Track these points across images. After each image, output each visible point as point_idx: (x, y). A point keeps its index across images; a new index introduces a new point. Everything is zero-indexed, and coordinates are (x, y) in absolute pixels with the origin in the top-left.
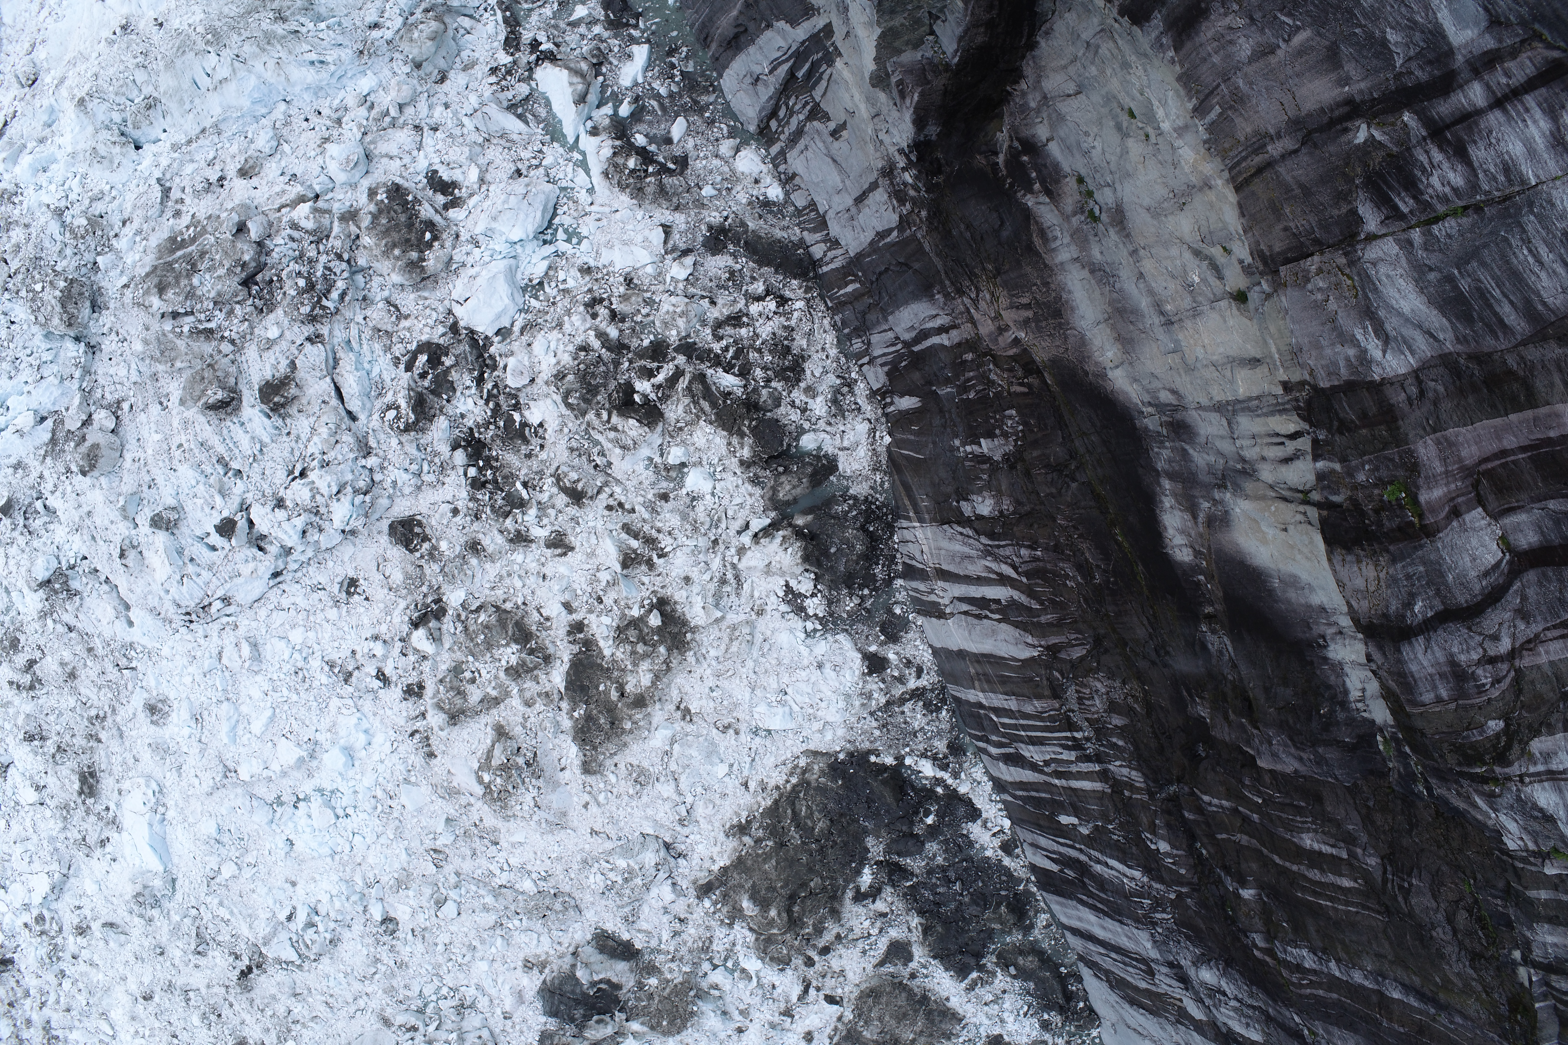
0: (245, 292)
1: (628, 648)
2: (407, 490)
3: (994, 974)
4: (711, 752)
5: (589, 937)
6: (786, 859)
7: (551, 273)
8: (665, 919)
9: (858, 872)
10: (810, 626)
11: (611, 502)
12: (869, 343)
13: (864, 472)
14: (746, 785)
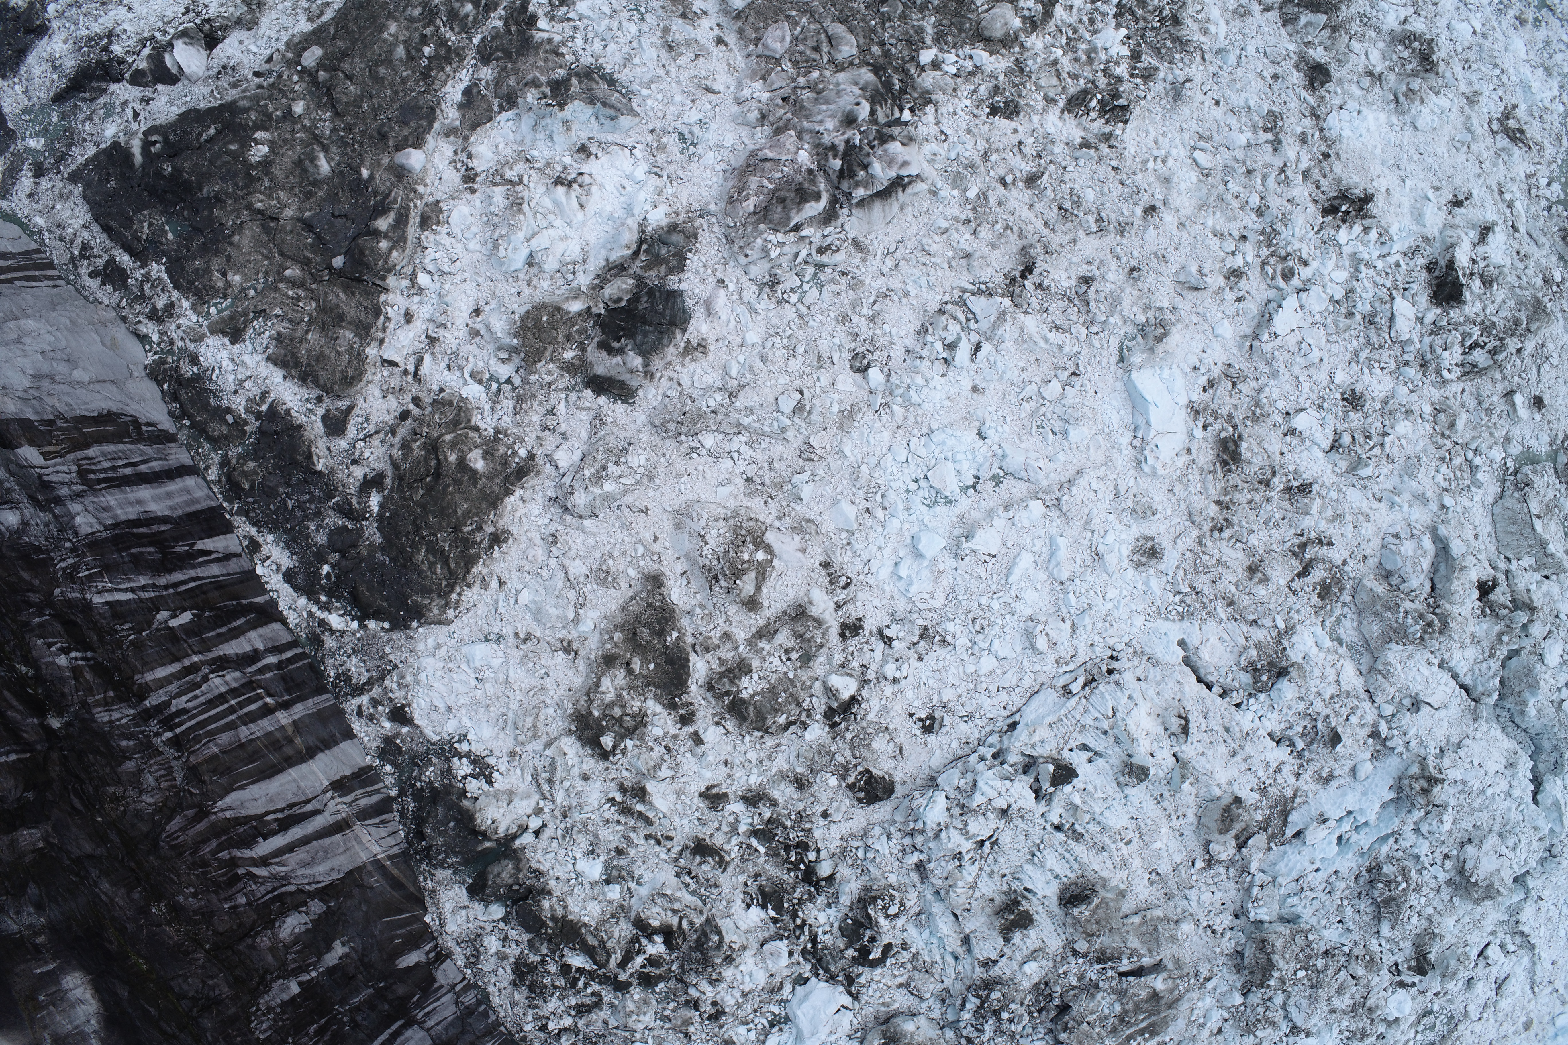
0: (1066, 1000)
1: (629, 711)
2: (877, 830)
3: (247, 411)
4: (538, 613)
5: (640, 392)
6: (448, 516)
7: (762, 1038)
8: (563, 427)
9: (382, 506)
10: (464, 747)
11: (669, 844)
12: (457, 1003)
13: (442, 888)
14: (501, 583)
